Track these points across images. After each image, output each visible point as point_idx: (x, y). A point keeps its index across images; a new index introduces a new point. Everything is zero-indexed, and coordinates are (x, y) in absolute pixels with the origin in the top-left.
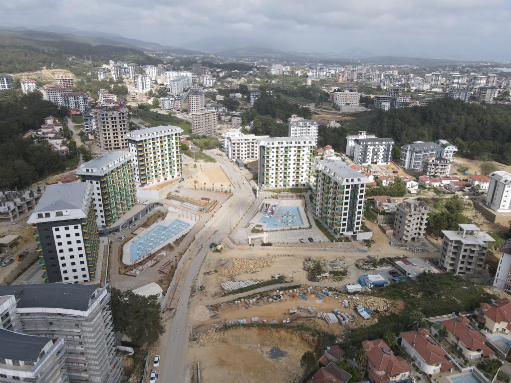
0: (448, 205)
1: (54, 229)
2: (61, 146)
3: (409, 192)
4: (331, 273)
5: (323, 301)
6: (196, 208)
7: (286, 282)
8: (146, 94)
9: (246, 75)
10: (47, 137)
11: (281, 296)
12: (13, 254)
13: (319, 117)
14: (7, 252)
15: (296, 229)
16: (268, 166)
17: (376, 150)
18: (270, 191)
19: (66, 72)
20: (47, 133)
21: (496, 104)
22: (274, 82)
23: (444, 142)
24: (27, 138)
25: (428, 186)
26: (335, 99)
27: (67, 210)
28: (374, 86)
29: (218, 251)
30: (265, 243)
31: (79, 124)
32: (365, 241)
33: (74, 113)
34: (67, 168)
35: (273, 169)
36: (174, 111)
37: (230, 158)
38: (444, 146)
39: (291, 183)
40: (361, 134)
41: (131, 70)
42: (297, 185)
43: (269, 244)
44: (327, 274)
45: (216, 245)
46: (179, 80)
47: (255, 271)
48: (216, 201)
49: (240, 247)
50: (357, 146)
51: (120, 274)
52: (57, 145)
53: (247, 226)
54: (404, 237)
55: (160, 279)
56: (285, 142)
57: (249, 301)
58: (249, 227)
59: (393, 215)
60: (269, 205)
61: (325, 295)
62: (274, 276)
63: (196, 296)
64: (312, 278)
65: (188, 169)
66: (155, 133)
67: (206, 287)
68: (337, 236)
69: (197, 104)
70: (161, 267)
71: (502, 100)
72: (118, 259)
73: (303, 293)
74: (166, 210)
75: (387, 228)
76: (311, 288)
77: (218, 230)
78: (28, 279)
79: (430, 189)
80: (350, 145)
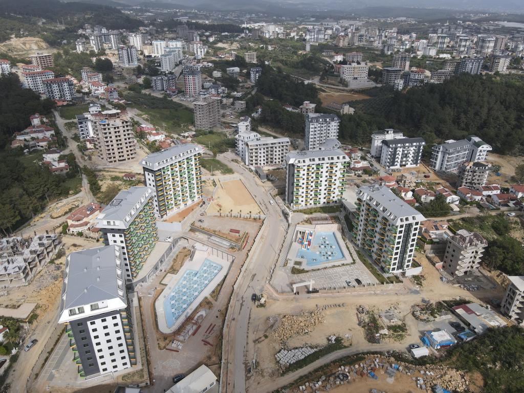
0: (495, 225)
1: (89, 323)
2: (59, 163)
3: (452, 210)
4: (389, 328)
5: (395, 380)
6: (226, 244)
7: (345, 347)
8: (134, 70)
9: (237, 38)
10: (39, 146)
11: (348, 374)
12: (34, 331)
13: (327, 95)
15: (339, 266)
17: (406, 152)
18: (301, 211)
19: (38, 41)
20: (38, 140)
21: (510, 74)
22: (270, 48)
23: (477, 139)
24: (16, 149)
25: (469, 200)
26: (342, 73)
27: (102, 301)
28: (377, 50)
29: (262, 305)
30: (311, 289)
31: (69, 121)
32: (415, 277)
33: (60, 104)
34: (70, 192)
35: (303, 188)
36: (168, 92)
37: (247, 164)
38: (478, 145)
39: (322, 201)
40: (388, 132)
41: (112, 39)
42: (328, 203)
43: (315, 291)
44: (385, 331)
45: (259, 300)
46: (170, 53)
47: (307, 331)
48: (247, 233)
49: (285, 296)
50: (385, 147)
51: (161, 349)
52: (55, 161)
53: (285, 265)
54: (457, 272)
55: (208, 355)
56: (317, 159)
57: (315, 386)
58: (288, 265)
59: (441, 243)
60: (304, 233)
61: (395, 371)
62: (330, 338)
63: (253, 378)
64: (371, 339)
65: (207, 188)
66: (174, 158)
67: (261, 362)
68: (386, 275)
69: (194, 84)
70: (204, 335)
71: (515, 68)
72: (153, 325)
73: (372, 369)
74: (193, 247)
75: (436, 259)
76: (377, 360)
77: (255, 274)
78: (57, 367)
79: (471, 203)
80: (376, 145)
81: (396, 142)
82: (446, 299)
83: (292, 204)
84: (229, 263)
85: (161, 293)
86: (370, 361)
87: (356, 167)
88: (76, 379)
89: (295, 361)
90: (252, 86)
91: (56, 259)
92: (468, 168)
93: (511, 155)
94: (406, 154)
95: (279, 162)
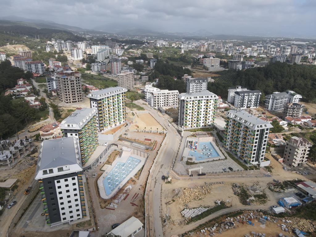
0: (312, 137)
1: (56, 181)
2: (35, 102)
3: (284, 129)
4: (255, 196)
5: (266, 226)
6: (143, 147)
7: (228, 207)
8: (81, 61)
9: (141, 47)
10: (22, 95)
11: (233, 222)
12: (15, 196)
13: (196, 75)
14: (10, 194)
15: (217, 160)
16: (186, 113)
17: (250, 99)
18: (188, 130)
19: (23, 47)
20: (22, 92)
21: (302, 64)
22: (160, 52)
23: (292, 92)
24: (7, 96)
25: (293, 124)
26: (204, 63)
27: (66, 166)
28: (223, 53)
29: (169, 182)
30: (200, 173)
31: (41, 84)
32: (266, 167)
33: (36, 75)
34: (41, 119)
35: (190, 116)
36: (101, 72)
37: (152, 106)
38: (293, 95)
39: (202, 124)
40: (238, 88)
41: (68, 45)
42: (205, 126)
43: (203, 174)
44: (253, 198)
45: (167, 178)
46: (102, 51)
47: (201, 198)
48: (156, 141)
49: (183, 177)
50: (237, 96)
51: (102, 208)
52: (32, 101)
53: (182, 159)
54: (293, 164)
55: (135, 211)
56: (198, 97)
57: (212, 230)
58: (183, 160)
59: (281, 147)
60: (192, 142)
61: (265, 220)
62: (217, 202)
63: (167, 226)
64: (244, 202)
65: (129, 116)
66: (109, 93)
67: (171, 216)
68: (248, 165)
69: (117, 67)
70: (132, 200)
71: (305, 62)
72: (97, 194)
73: (249, 219)
74: (121, 149)
75: (278, 157)
76: (252, 214)
77: (163, 165)
78: (30, 219)
79: (295, 126)
80: (231, 95)
81: (244, 92)
82: (289, 180)
83: (183, 126)
84: (145, 159)
85: (101, 176)
86: (247, 214)
87: (220, 106)
88: (44, 226)
89: (195, 216)
90: (152, 70)
91: (31, 154)
92: (290, 106)
93: (312, 103)
94: (250, 100)
95: (172, 105)
